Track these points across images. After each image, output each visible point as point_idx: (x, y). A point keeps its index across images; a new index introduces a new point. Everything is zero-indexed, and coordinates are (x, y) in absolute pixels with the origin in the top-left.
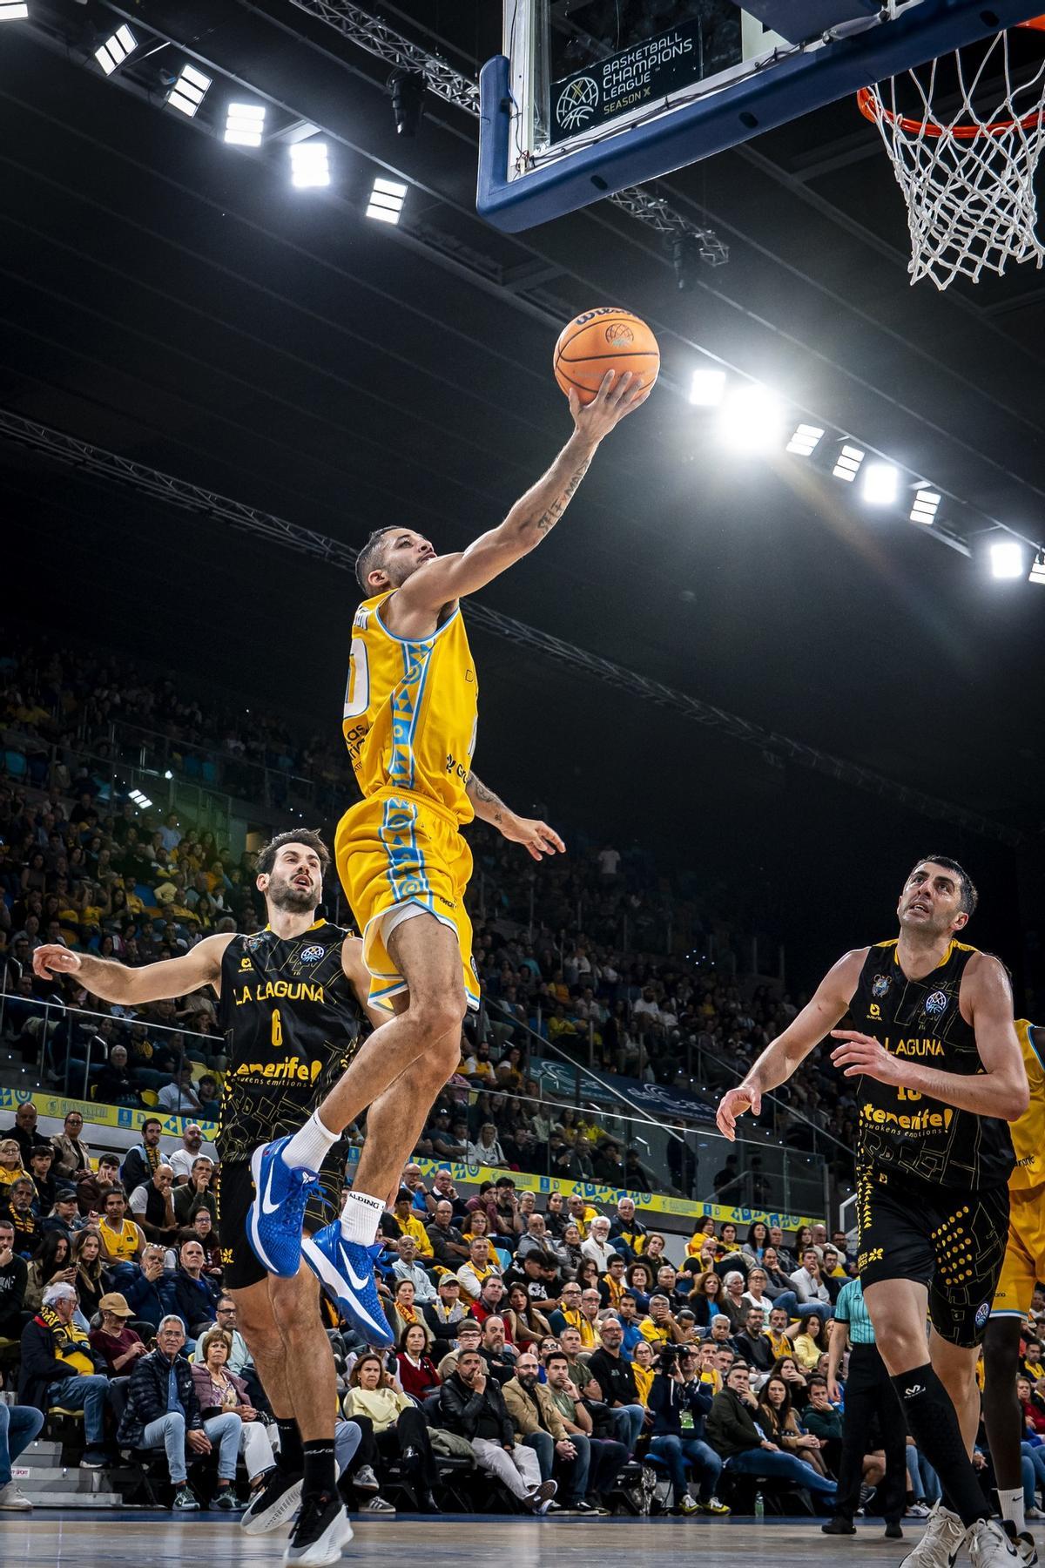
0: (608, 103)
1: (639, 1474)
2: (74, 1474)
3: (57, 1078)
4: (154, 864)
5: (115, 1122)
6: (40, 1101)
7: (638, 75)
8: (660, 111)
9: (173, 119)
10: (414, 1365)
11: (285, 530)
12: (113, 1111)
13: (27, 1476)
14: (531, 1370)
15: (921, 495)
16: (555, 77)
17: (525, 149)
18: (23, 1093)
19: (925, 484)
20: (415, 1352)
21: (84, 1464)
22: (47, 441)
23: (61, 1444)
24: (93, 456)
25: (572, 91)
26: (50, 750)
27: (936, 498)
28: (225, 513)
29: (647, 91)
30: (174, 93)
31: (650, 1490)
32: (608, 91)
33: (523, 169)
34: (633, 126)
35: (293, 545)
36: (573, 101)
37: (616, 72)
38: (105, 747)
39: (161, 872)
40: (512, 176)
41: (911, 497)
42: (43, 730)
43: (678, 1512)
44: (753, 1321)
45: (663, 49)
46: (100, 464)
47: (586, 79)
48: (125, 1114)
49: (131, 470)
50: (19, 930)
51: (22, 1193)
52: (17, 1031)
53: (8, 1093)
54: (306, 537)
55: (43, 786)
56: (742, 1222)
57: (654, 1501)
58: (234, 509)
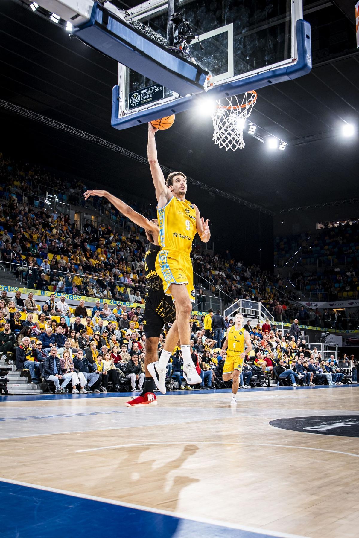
0: (142, 100)
1: (170, 381)
2: (30, 385)
3: (25, 282)
4: (50, 224)
5: (40, 294)
6: (21, 290)
7: (149, 94)
8: (153, 105)
9: (52, 24)
10: (115, 355)
11: (84, 135)
12: (40, 291)
13: (19, 386)
14: (144, 357)
15: (251, 127)
16: (130, 92)
17: (123, 111)
18: (17, 288)
19: (252, 124)
20: (115, 353)
21: (32, 383)
22: (20, 110)
23: (27, 378)
24: (32, 114)
25: (134, 96)
26: (23, 193)
27: (255, 127)
28: (68, 130)
29: (151, 99)
30: (52, 17)
31: (172, 385)
32: (142, 97)
33: (122, 115)
34: (147, 108)
35: (86, 138)
36: (134, 99)
37: (144, 93)
38: (36, 192)
39: (52, 226)
40: (120, 117)
41: (248, 127)
42: (21, 188)
43: (180, 389)
44: (199, 341)
45: (155, 89)
46: (34, 117)
47: (137, 93)
48: (43, 292)
49: (42, 118)
50: (14, 243)
51: (17, 315)
52: (15, 270)
53: (12, 288)
54: (89, 136)
55: (21, 203)
56: (199, 315)
57: (174, 387)
58: (70, 129)
